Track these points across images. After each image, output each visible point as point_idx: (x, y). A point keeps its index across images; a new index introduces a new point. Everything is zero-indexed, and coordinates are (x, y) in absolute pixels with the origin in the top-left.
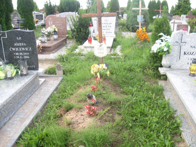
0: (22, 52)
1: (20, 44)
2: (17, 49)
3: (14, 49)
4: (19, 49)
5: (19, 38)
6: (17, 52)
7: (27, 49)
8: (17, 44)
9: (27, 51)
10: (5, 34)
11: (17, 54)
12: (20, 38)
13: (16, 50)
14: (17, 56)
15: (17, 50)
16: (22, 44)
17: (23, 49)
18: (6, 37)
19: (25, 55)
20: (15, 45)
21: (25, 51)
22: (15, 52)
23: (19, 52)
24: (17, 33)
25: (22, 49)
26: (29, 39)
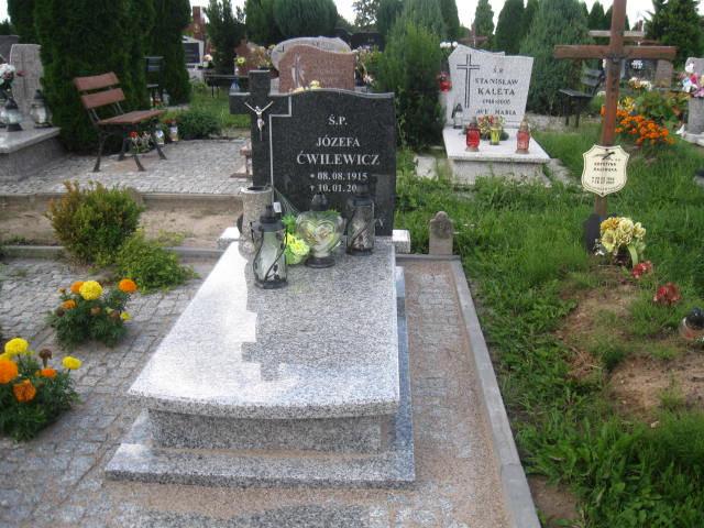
0: (344, 168)
1: (338, 142)
2: (325, 159)
3: (312, 158)
4: (332, 159)
5: (337, 120)
6: (323, 168)
7: (361, 160)
8: (326, 142)
9: (362, 165)
10: (287, 101)
11: (323, 176)
12: (341, 120)
13: (319, 160)
14: (323, 182)
15: (322, 162)
16: (346, 141)
17: (348, 159)
18: (290, 115)
19: (352, 182)
20: (321, 142)
21: (355, 168)
22: (318, 168)
23: (330, 169)
24: (331, 102)
25: (342, 159)
26: (376, 122)
